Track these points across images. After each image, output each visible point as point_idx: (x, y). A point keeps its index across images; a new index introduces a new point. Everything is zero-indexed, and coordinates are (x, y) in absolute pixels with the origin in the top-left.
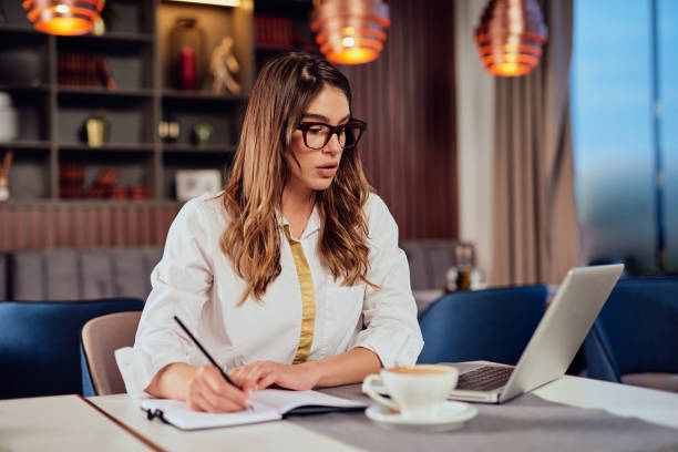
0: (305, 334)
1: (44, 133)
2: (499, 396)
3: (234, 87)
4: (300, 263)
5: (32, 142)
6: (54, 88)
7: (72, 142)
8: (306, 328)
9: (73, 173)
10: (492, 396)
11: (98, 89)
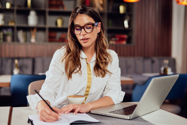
0: (87, 91)
1: (45, 23)
2: (130, 117)
3: (101, 9)
4: (89, 70)
5: (42, 25)
6: (48, 10)
7: (53, 25)
8: (88, 90)
9: (53, 35)
10: (128, 117)
11: (61, 10)
